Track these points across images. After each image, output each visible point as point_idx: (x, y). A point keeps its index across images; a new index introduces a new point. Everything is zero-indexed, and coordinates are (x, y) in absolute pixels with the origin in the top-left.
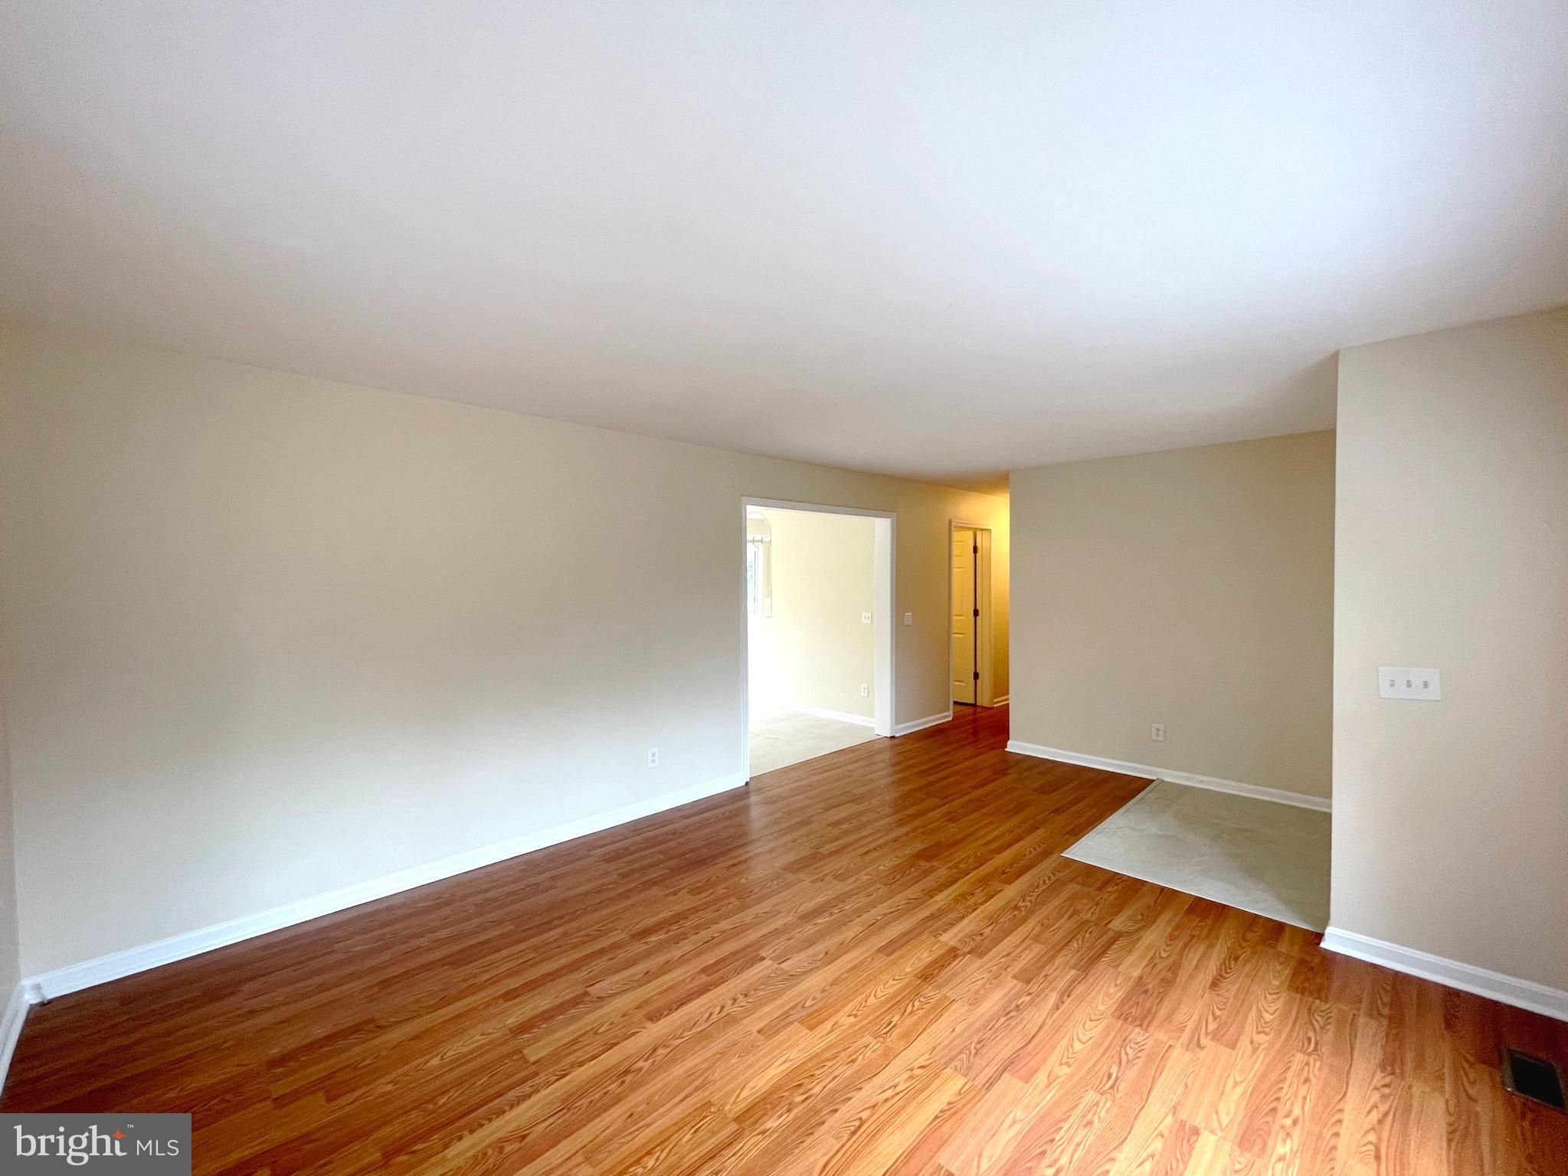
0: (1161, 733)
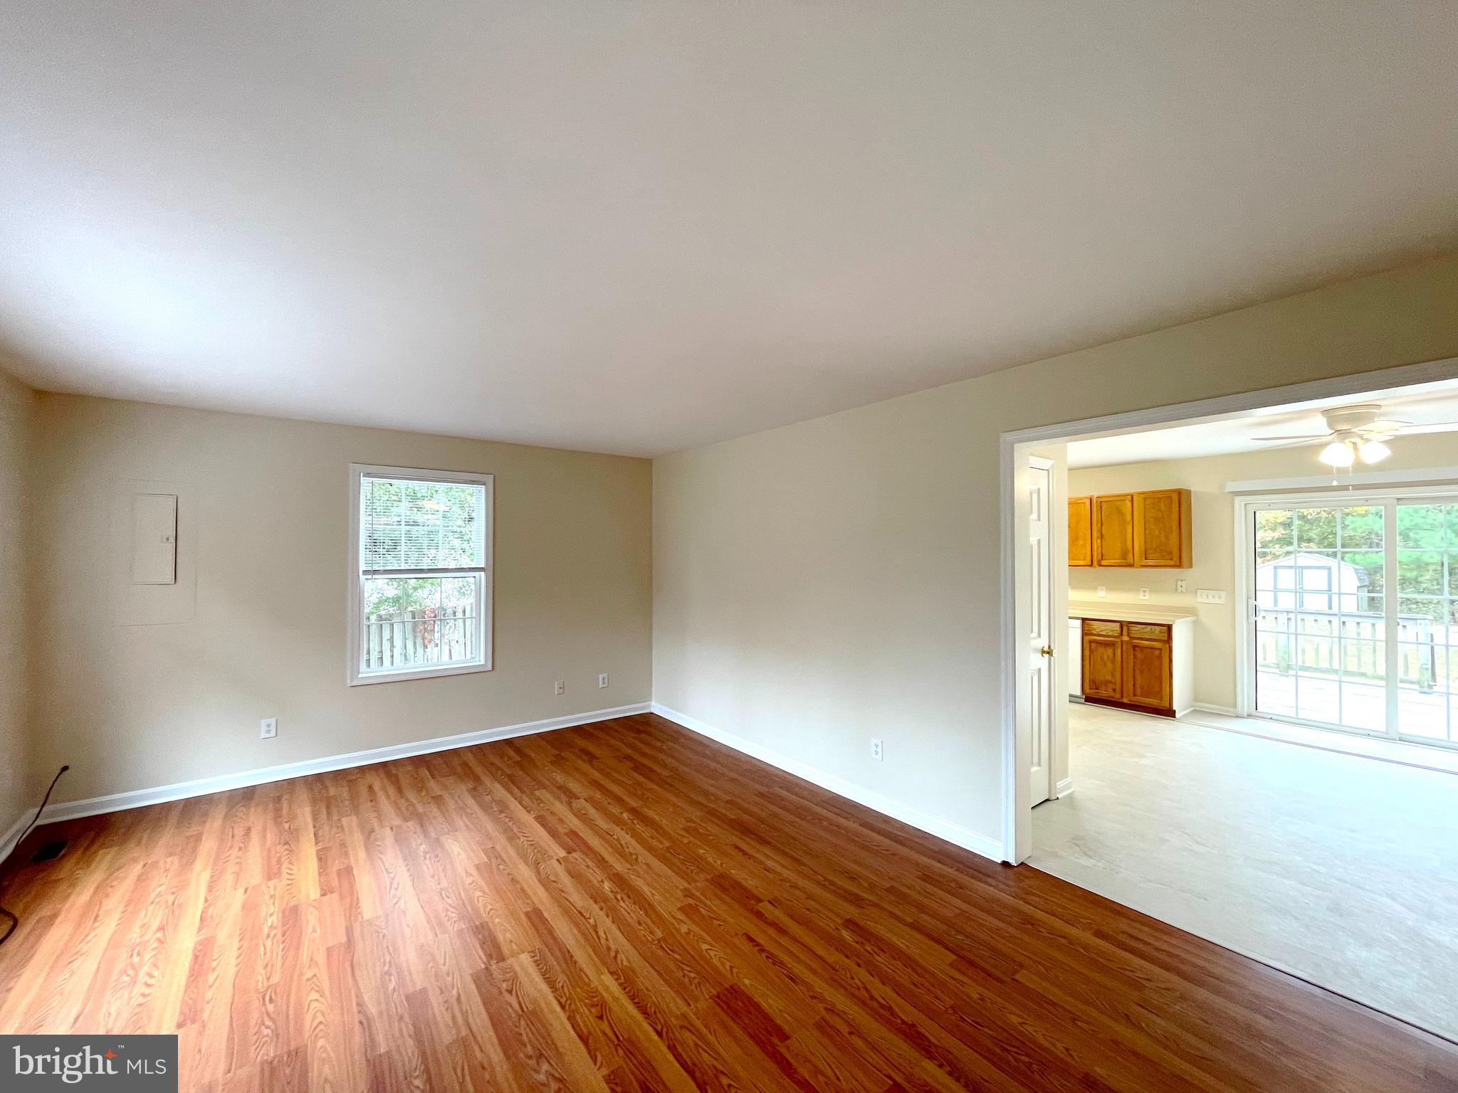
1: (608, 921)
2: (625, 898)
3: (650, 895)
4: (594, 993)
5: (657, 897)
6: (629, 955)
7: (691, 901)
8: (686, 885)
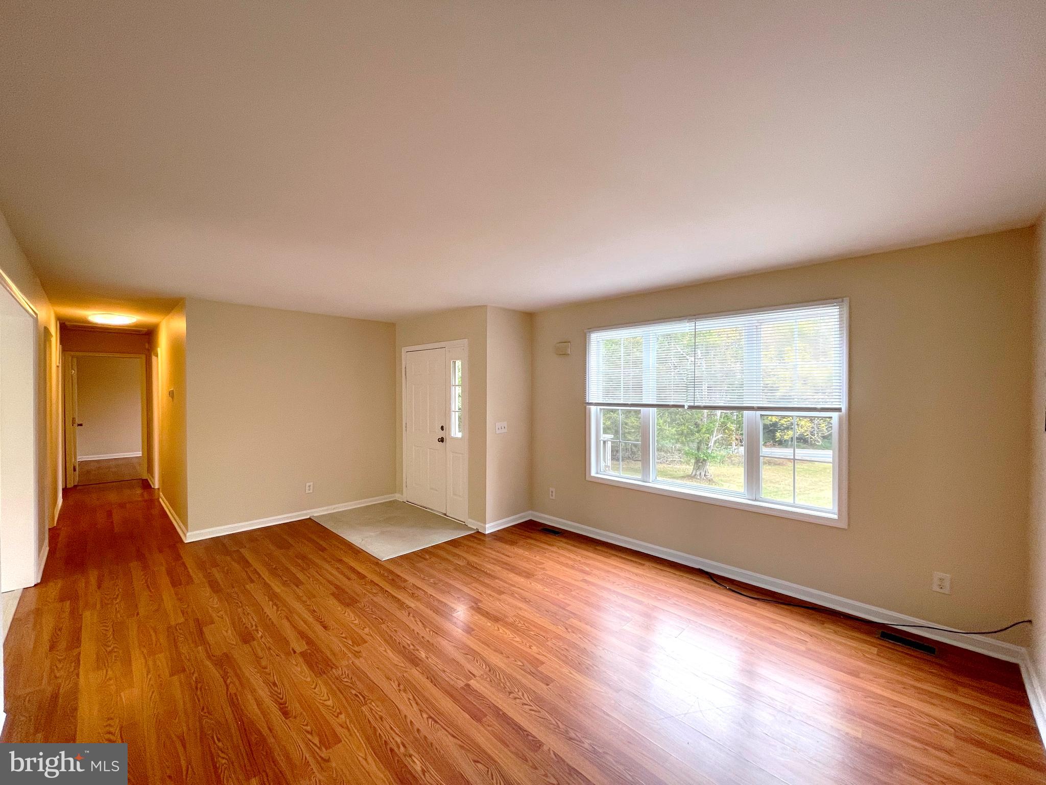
0: (311, 487)
1: (416, 630)
2: (407, 647)
3: (388, 651)
4: (418, 600)
5: (382, 649)
6: (402, 615)
7: (356, 649)
8: (357, 662)
